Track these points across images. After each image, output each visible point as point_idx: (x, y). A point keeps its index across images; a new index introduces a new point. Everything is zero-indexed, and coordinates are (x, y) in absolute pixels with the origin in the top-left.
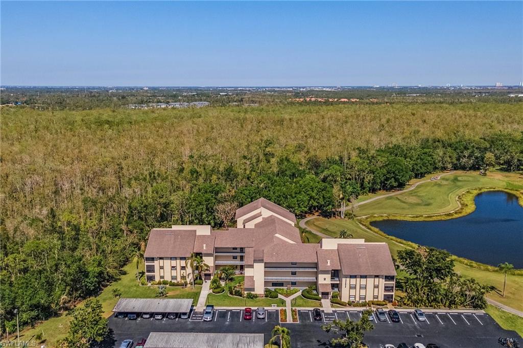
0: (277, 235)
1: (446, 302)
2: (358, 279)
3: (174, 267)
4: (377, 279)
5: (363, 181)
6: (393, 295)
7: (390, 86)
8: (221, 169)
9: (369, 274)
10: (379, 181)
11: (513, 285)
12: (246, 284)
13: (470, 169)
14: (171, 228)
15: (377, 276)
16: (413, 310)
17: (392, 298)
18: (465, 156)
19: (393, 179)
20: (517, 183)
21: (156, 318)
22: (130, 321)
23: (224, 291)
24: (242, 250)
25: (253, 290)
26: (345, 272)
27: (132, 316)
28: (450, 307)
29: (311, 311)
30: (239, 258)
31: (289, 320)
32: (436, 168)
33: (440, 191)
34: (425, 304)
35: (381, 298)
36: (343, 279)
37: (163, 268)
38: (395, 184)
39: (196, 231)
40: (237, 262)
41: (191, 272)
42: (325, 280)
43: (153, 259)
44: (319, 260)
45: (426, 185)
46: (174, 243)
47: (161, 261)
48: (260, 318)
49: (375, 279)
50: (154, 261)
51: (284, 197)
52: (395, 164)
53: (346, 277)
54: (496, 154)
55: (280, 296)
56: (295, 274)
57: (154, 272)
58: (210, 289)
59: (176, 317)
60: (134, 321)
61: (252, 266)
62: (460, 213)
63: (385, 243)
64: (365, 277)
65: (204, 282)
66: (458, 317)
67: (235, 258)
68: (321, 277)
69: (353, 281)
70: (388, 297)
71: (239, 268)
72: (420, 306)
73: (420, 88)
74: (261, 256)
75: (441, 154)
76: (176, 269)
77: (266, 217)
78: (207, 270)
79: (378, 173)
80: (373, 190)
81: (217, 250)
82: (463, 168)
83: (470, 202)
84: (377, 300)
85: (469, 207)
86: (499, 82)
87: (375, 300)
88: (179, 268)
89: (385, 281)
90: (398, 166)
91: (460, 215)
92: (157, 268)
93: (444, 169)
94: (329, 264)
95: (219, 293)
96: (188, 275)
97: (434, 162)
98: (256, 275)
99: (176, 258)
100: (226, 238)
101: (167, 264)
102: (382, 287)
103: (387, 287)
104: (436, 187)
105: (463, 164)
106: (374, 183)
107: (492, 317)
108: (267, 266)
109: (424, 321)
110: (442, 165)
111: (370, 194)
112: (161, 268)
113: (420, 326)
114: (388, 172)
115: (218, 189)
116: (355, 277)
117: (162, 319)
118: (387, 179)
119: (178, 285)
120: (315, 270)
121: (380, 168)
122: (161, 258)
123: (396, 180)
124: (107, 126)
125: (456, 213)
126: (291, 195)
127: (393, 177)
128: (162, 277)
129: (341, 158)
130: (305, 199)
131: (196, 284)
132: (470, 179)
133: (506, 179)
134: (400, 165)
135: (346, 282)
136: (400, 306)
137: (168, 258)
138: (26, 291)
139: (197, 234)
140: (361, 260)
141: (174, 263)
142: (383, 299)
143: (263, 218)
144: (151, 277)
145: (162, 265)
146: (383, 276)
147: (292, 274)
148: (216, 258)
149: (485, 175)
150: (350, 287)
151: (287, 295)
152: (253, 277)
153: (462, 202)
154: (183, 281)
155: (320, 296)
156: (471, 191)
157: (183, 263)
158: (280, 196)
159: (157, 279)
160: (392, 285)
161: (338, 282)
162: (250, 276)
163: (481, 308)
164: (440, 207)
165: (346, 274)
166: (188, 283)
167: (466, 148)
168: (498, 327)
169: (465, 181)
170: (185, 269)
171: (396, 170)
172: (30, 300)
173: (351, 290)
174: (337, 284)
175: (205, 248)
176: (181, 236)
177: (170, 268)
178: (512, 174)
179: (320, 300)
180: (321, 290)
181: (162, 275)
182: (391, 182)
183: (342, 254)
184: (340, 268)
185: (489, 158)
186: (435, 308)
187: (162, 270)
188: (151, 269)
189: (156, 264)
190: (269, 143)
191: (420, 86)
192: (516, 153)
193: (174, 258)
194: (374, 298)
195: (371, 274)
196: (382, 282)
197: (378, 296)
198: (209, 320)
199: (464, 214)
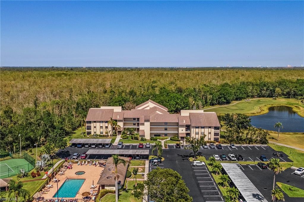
0: (157, 112)
1: (247, 141)
2: (200, 129)
3: (102, 127)
4: (210, 129)
5: (207, 99)
6: (218, 138)
7: (226, 66)
8: (128, 91)
9: (206, 126)
10: (215, 98)
11: (284, 137)
12: (140, 133)
13: (268, 97)
14: (100, 108)
15: (210, 127)
16: (229, 145)
17: (218, 140)
18: (264, 90)
19: (223, 98)
20: (293, 102)
21: (92, 147)
22: (78, 148)
23: (128, 138)
24: (138, 119)
25: (144, 136)
26: (193, 125)
27: (79, 145)
28: (249, 144)
29: (175, 145)
30: (137, 124)
31: (163, 148)
32: (248, 96)
33: (250, 105)
34: (236, 142)
35: (212, 140)
36: (192, 129)
37: (96, 128)
38: (225, 101)
39: (113, 109)
40: (136, 127)
41: (111, 130)
42: (182, 131)
43: (90, 122)
44: (179, 122)
45: (242, 103)
46: (102, 115)
47: (95, 123)
48: (147, 147)
49: (209, 129)
50: (91, 123)
51: (162, 103)
52: (224, 90)
53: (193, 127)
54: (282, 89)
55: (158, 140)
56: (167, 130)
57: (91, 130)
58: (121, 138)
59: (103, 147)
60: (80, 149)
61: (143, 124)
62: (260, 113)
63: (214, 112)
64: (204, 128)
65: (118, 135)
66: (253, 147)
67: (134, 124)
68: (180, 129)
69: (197, 130)
70: (216, 140)
71: (137, 130)
72: (233, 143)
73: (243, 67)
74: (148, 118)
75: (251, 88)
76: (103, 128)
77: (151, 107)
78: (119, 129)
79: (215, 94)
80: (213, 105)
81: (125, 119)
82: (264, 96)
83: (266, 109)
84: (210, 140)
85: (265, 111)
86: (289, 65)
87: (209, 140)
88: (104, 127)
89: (214, 130)
90: (226, 91)
91: (260, 114)
92: (92, 128)
93: (253, 97)
94: (184, 122)
95: (126, 139)
96: (109, 132)
97: (247, 92)
98: (146, 129)
99: (103, 122)
100: (130, 114)
101: (98, 125)
102: (213, 134)
103: (216, 133)
104: (248, 103)
105: (263, 94)
106: (213, 100)
107: (271, 147)
108: (152, 124)
109: (235, 148)
110: (252, 95)
111: (210, 106)
112: (94, 128)
113: (233, 150)
114: (221, 94)
115: (126, 99)
116: (198, 127)
117: (95, 147)
118: (220, 98)
119: (104, 136)
120: (177, 127)
121: (216, 92)
122: (95, 122)
123: (225, 99)
124: (63, 75)
125: (257, 113)
126: (166, 101)
127: (223, 97)
128: (95, 133)
129: (195, 89)
130: (173, 103)
131: (114, 136)
132: (267, 101)
133: (287, 101)
134: (227, 90)
135: (193, 131)
136: (223, 143)
137: (99, 121)
138: (23, 131)
139: (114, 111)
140: (201, 120)
141: (101, 125)
142: (213, 140)
143: (150, 108)
144: (89, 132)
145: (95, 126)
146: (213, 127)
147: (165, 130)
148: (124, 124)
149: (276, 99)
150: (196, 133)
151: (162, 139)
152: (144, 130)
153: (261, 109)
154: (106, 135)
155: (180, 139)
156: (267, 105)
157: (106, 125)
158: (160, 102)
159: (92, 133)
160: (218, 132)
161: (190, 132)
162: (142, 130)
163: (266, 143)
164: (248, 111)
165: (193, 126)
166: (109, 135)
167: (265, 85)
168: (273, 150)
169: (264, 101)
170: (107, 128)
171: (225, 93)
172: (26, 135)
173: (196, 135)
174: (189, 133)
175: (118, 117)
176: (105, 112)
177: (99, 127)
178: (290, 99)
179: (180, 141)
180: (180, 136)
181: (95, 131)
182: (222, 100)
183: (192, 117)
184: (190, 124)
185: (278, 91)
186: (241, 144)
187: (95, 129)
188: (89, 128)
189: (92, 125)
190: (154, 82)
191: (243, 66)
192: (293, 88)
193: (101, 121)
194: (209, 139)
195: (207, 126)
196: (213, 131)
197: (210, 138)
198: (120, 147)
199: (262, 113)
